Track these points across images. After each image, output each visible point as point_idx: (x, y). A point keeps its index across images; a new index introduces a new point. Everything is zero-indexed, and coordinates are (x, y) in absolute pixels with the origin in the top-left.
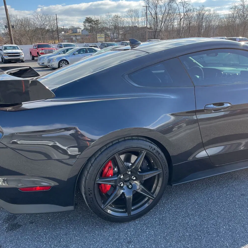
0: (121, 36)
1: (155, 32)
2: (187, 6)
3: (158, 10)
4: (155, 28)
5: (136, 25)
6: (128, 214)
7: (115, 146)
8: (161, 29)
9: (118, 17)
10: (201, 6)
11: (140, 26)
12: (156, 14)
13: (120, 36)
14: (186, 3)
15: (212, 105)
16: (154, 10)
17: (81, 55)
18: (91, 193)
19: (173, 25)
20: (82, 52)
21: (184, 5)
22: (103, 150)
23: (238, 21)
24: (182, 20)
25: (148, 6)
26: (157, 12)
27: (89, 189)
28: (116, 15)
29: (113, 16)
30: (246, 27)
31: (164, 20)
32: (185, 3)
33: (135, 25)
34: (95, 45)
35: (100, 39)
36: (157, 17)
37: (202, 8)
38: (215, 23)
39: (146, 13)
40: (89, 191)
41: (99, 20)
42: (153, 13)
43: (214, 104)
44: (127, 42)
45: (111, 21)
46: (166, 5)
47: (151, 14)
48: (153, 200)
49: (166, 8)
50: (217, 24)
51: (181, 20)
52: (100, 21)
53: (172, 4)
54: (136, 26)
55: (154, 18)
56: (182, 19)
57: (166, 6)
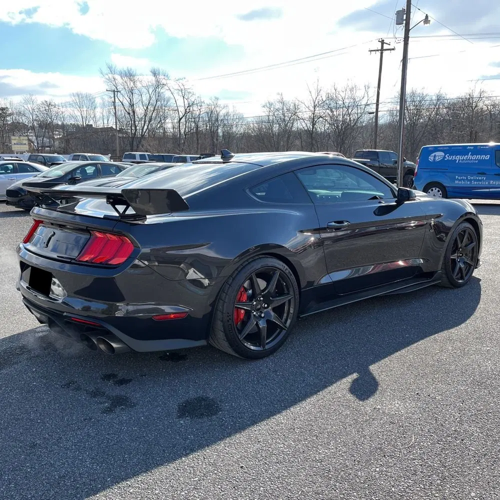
0: (59, 142)
1: (133, 138)
2: (190, 96)
3: (136, 98)
4: (131, 131)
5: (91, 123)
6: (263, 348)
7: (252, 264)
8: (143, 133)
9: (52, 105)
10: (214, 98)
11: (100, 125)
12: (132, 105)
13: (57, 143)
14: (189, 91)
15: (333, 224)
16: (128, 99)
17: (4, 177)
18: (230, 319)
19: (164, 129)
20: (4, 172)
21: (183, 94)
22: (240, 269)
23: (276, 128)
24: (183, 120)
25: (116, 90)
26: (135, 103)
27: (228, 313)
28: (46, 102)
29: (39, 102)
30: (291, 139)
31: (147, 119)
32: (186, 92)
33: (89, 122)
34: (17, 158)
35: (19, 146)
36: (134, 112)
37: (215, 102)
38: (238, 130)
39: (114, 102)
40: (228, 316)
41: (7, 108)
42: (126, 103)
43: (335, 222)
44: (86, 154)
45: (36, 113)
46: (151, 91)
47: (122, 104)
48: (286, 331)
49: (150, 97)
50: (242, 131)
51: (180, 119)
52: (10, 110)
53: (162, 91)
54: (92, 125)
55: (129, 114)
56: (182, 118)
57: (150, 93)
